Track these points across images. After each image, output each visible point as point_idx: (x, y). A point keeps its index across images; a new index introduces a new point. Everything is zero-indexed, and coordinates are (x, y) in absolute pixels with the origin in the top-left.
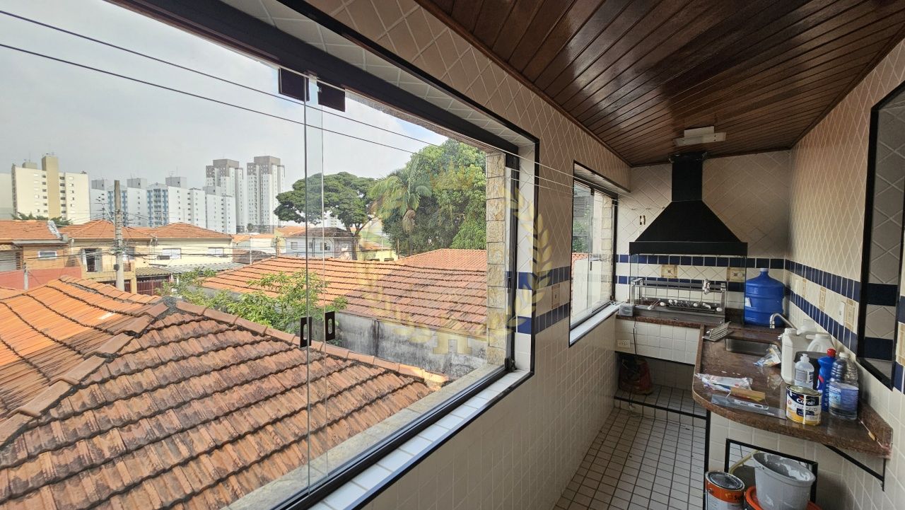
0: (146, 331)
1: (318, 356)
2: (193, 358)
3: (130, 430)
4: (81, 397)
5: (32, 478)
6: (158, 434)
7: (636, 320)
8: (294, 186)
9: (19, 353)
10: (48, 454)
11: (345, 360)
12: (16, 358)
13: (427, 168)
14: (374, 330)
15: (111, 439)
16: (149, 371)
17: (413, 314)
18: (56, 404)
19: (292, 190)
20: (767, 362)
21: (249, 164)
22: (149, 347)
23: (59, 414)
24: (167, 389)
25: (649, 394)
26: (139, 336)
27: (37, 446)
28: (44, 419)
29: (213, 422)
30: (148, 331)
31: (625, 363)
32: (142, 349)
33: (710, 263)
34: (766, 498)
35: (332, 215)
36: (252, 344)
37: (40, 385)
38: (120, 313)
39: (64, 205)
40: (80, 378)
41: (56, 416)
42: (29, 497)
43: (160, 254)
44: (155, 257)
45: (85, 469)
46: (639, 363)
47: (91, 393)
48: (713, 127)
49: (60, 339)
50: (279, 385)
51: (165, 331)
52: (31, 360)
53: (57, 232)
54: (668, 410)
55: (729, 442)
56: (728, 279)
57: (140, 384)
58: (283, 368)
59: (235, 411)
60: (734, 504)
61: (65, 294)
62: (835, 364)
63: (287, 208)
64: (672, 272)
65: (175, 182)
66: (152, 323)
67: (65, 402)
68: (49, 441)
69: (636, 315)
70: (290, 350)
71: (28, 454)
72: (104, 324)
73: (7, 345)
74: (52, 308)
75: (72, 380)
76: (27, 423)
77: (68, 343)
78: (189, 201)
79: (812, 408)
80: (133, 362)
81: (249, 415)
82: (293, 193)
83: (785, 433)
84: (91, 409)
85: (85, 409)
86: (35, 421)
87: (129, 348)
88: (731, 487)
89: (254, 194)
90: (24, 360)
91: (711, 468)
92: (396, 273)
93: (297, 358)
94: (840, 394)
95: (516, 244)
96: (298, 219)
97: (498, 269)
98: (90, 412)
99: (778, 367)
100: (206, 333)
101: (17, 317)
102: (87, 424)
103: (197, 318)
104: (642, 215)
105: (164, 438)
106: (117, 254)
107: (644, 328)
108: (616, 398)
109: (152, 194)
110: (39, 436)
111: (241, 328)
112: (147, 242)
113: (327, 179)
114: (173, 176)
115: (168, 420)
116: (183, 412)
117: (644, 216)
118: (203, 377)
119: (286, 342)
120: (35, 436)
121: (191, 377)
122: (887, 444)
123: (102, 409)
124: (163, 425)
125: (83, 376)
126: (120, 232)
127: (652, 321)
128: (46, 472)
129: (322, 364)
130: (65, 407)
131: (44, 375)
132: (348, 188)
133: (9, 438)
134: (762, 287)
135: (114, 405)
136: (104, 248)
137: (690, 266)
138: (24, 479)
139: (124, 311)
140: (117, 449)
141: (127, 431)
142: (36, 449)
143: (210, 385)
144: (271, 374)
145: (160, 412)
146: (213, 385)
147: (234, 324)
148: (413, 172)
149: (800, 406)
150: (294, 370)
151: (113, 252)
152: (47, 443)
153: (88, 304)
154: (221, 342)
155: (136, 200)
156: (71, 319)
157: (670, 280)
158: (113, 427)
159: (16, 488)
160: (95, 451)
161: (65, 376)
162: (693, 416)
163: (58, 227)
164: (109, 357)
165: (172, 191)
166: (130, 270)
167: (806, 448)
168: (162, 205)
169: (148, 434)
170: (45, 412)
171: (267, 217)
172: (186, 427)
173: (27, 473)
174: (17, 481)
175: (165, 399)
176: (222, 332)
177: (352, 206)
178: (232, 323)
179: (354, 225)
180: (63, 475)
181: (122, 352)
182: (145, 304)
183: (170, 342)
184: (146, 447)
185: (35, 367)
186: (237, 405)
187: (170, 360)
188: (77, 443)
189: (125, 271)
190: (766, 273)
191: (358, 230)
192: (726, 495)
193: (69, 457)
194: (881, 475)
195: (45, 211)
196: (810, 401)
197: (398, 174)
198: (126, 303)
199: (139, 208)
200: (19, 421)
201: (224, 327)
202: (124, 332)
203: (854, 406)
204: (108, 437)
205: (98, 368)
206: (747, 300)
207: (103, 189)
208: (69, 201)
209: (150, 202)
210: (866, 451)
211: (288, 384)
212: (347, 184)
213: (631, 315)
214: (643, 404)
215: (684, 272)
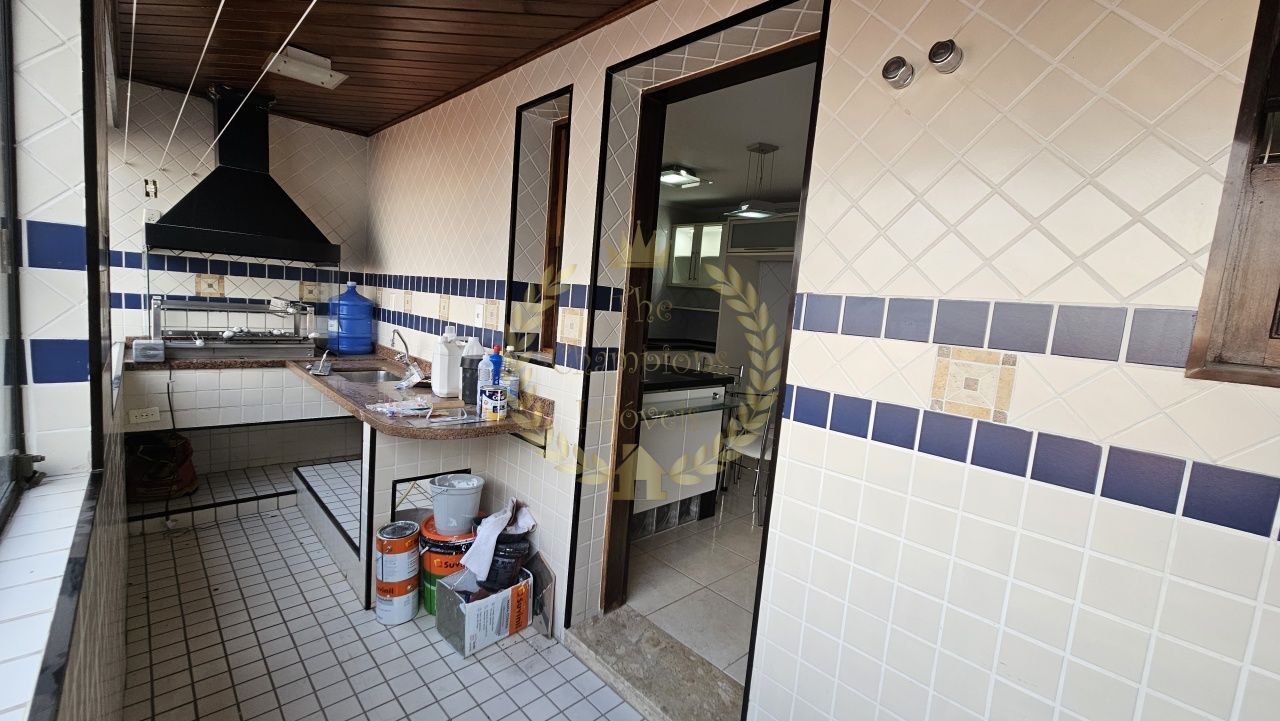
7: (171, 368)
20: (408, 383)
25: (194, 492)
33: (274, 273)
34: (445, 522)
55: (395, 483)
56: (301, 299)
64: (216, 286)
69: (171, 357)
104: (149, 179)
107: (190, 379)
108: (130, 520)
117: (154, 181)
127: (201, 366)
134: (350, 305)
137: (246, 278)
149: (495, 403)
157: (212, 300)
162: (278, 495)
190: (354, 288)
194: (544, 443)
206: (334, 323)
213: (161, 360)
214: (192, 509)
215: (235, 287)
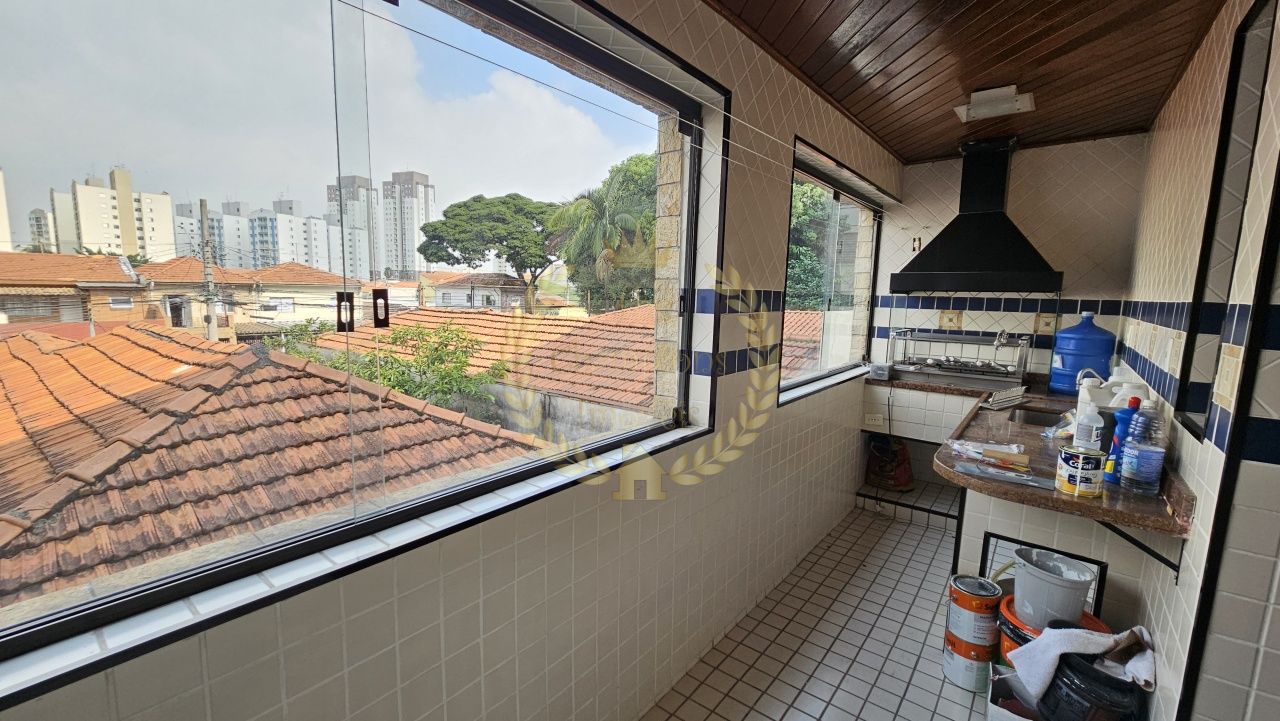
0: (229, 386)
1: (457, 430)
2: (289, 424)
3: (207, 506)
4: (145, 463)
5: (84, 554)
6: (241, 513)
7: (893, 386)
8: (445, 214)
9: (74, 411)
10: (105, 527)
11: (495, 438)
12: (71, 417)
13: (632, 187)
14: (544, 408)
15: (184, 516)
16: (232, 437)
17: (598, 387)
18: (114, 469)
19: (443, 219)
20: (1061, 432)
21: (385, 184)
22: (233, 407)
23: (118, 482)
24: (255, 460)
25: (908, 492)
26: (218, 392)
27: (91, 517)
28: (99, 487)
29: (313, 505)
30: (233, 387)
31: (874, 447)
32: (223, 409)
33: (1011, 306)
34: (1023, 605)
35: (498, 256)
36: (370, 410)
37: (97, 448)
38: (198, 365)
39: (141, 238)
40: (143, 440)
41: (114, 484)
42: (82, 576)
43: (265, 304)
44: (257, 306)
45: (151, 548)
46: (895, 447)
47: (159, 459)
48: (1014, 87)
49: (122, 396)
50: (403, 464)
51: (254, 389)
52: (86, 420)
53: (133, 273)
54: (929, 511)
55: (988, 536)
56: (1035, 331)
57: (220, 452)
58: (409, 443)
59: (342, 493)
60: (985, 615)
61: (133, 343)
62: (1135, 416)
63: (436, 245)
64: (955, 320)
65: (284, 207)
66: (238, 377)
67: (125, 468)
68: (105, 513)
69: (894, 377)
70: (421, 421)
71: (80, 526)
72: (177, 378)
73: (61, 403)
74: (117, 360)
75: (133, 442)
76: (78, 490)
77: (132, 399)
78: (305, 235)
79: (1090, 474)
80: (211, 424)
81: (361, 498)
82: (444, 224)
83: (1046, 507)
84: (158, 478)
85: (150, 477)
86: (88, 488)
87: (207, 407)
88: (984, 593)
89: (393, 226)
90: (80, 420)
91: (960, 571)
92: (577, 331)
93: (429, 432)
94: (1137, 457)
95: (695, 249)
96: (451, 260)
97: (670, 287)
98: (157, 482)
99: (1070, 438)
100: (308, 393)
101: (74, 371)
102: (152, 495)
103: (296, 374)
104: (917, 237)
105: (251, 519)
106: (207, 301)
107: (904, 397)
108: (858, 494)
109: (256, 224)
110: (93, 506)
111: (355, 390)
112: (249, 288)
113: (491, 203)
114: (283, 199)
115: (256, 498)
116: (274, 490)
117: (920, 239)
118: (303, 448)
119: (415, 411)
120: (88, 506)
121: (286, 447)
122: (1185, 518)
123: (172, 480)
124: (248, 502)
125: (149, 437)
126: (209, 271)
127: (915, 388)
128: (102, 549)
129: (463, 442)
130: (126, 474)
131: (102, 437)
132: (519, 217)
133: (56, 505)
134: (1079, 339)
135: (186, 476)
136: (191, 294)
137: (981, 312)
138: (75, 555)
139: (202, 362)
140: (190, 527)
141: (204, 508)
142: (89, 521)
143: (311, 459)
144: (393, 449)
145: (246, 488)
146: (315, 459)
147: (345, 384)
148: (613, 193)
149: (1073, 471)
150: (425, 446)
151: (202, 299)
152: (103, 515)
153: (161, 355)
154: (328, 406)
155: (235, 231)
156: (139, 373)
157: (951, 332)
158: (186, 501)
159: (65, 563)
160: (163, 529)
161: (125, 437)
163: (134, 267)
164: (181, 416)
165: (282, 219)
166: (228, 326)
167: (1093, 544)
168: (270, 239)
169: (229, 512)
170: (101, 478)
171: (411, 259)
172: (278, 508)
173: (80, 547)
174: (67, 556)
175: (252, 471)
176: (329, 393)
177: (525, 243)
178: (342, 382)
179: (528, 270)
180: (122, 554)
181: (198, 412)
182: (230, 354)
183: (260, 403)
184: (227, 528)
185: (91, 427)
186: (345, 486)
187: (260, 425)
188: (141, 517)
189: (219, 326)
190: (1090, 319)
191: (535, 277)
192: (974, 603)
193: (129, 533)
194: (1176, 563)
195: (118, 246)
196: (1088, 463)
197: (589, 197)
198: (207, 353)
199: (239, 244)
200: (67, 486)
201: (332, 387)
202: (199, 386)
203: (1154, 476)
204: (180, 513)
205: (167, 429)
206: (1057, 358)
207: (192, 217)
208: (147, 233)
209: (253, 236)
210: (1156, 529)
211: (415, 463)
212: (519, 210)
213: (886, 379)
214: (897, 504)
215: (972, 321)
